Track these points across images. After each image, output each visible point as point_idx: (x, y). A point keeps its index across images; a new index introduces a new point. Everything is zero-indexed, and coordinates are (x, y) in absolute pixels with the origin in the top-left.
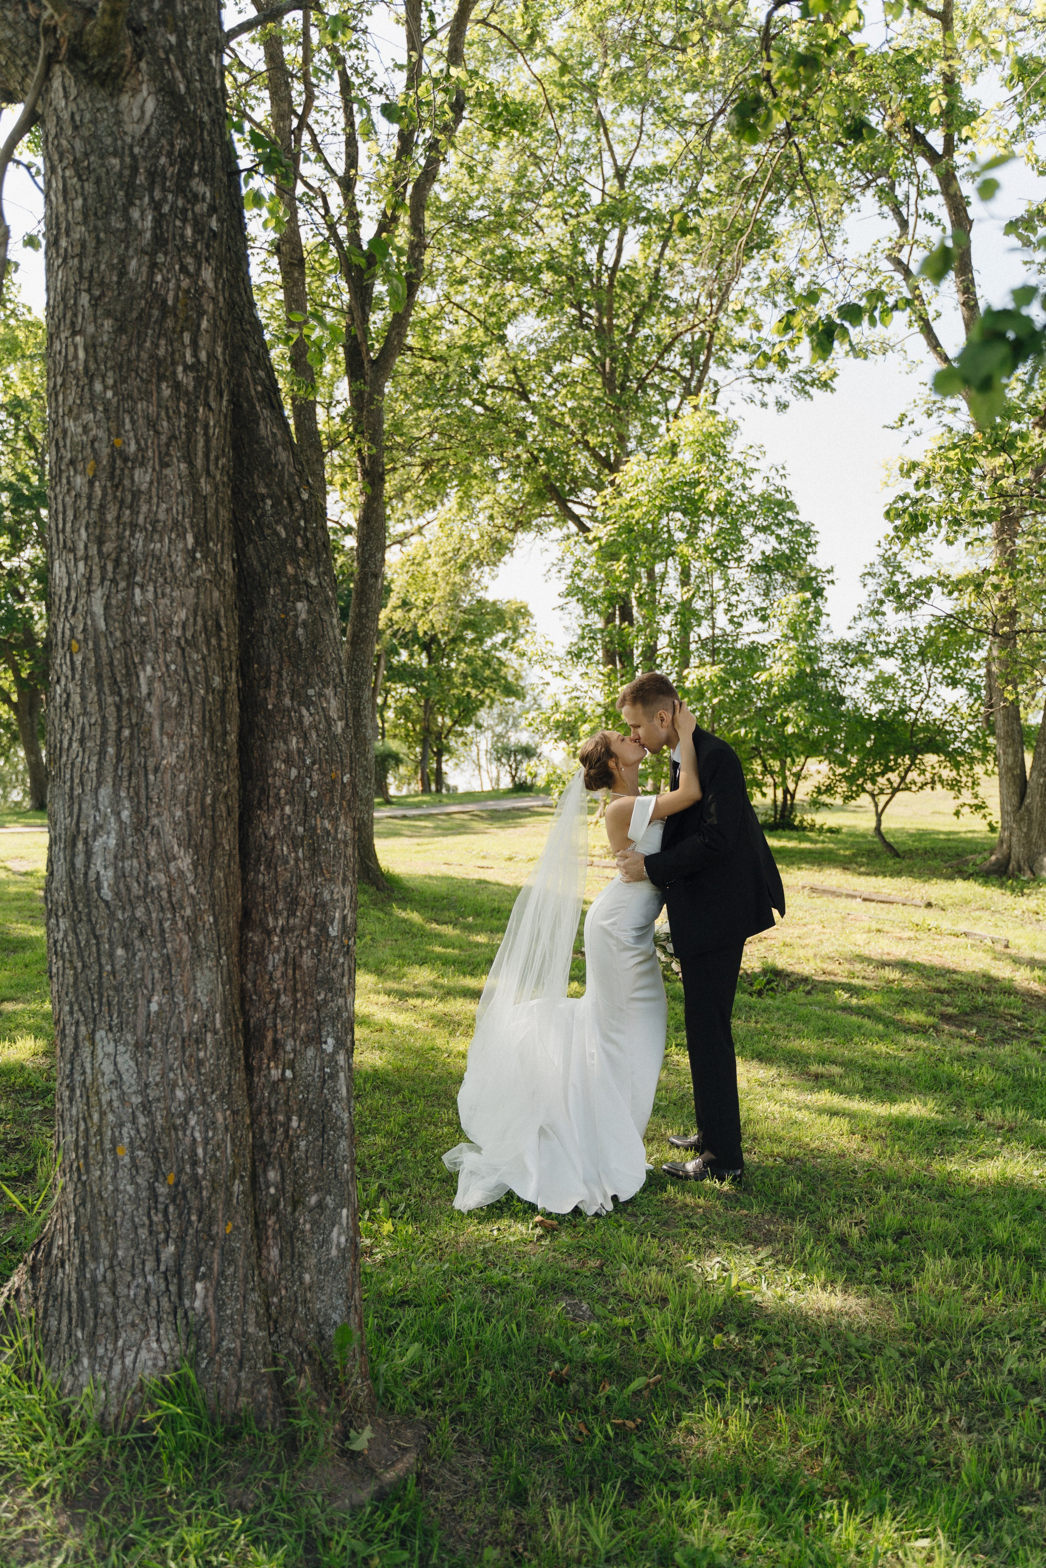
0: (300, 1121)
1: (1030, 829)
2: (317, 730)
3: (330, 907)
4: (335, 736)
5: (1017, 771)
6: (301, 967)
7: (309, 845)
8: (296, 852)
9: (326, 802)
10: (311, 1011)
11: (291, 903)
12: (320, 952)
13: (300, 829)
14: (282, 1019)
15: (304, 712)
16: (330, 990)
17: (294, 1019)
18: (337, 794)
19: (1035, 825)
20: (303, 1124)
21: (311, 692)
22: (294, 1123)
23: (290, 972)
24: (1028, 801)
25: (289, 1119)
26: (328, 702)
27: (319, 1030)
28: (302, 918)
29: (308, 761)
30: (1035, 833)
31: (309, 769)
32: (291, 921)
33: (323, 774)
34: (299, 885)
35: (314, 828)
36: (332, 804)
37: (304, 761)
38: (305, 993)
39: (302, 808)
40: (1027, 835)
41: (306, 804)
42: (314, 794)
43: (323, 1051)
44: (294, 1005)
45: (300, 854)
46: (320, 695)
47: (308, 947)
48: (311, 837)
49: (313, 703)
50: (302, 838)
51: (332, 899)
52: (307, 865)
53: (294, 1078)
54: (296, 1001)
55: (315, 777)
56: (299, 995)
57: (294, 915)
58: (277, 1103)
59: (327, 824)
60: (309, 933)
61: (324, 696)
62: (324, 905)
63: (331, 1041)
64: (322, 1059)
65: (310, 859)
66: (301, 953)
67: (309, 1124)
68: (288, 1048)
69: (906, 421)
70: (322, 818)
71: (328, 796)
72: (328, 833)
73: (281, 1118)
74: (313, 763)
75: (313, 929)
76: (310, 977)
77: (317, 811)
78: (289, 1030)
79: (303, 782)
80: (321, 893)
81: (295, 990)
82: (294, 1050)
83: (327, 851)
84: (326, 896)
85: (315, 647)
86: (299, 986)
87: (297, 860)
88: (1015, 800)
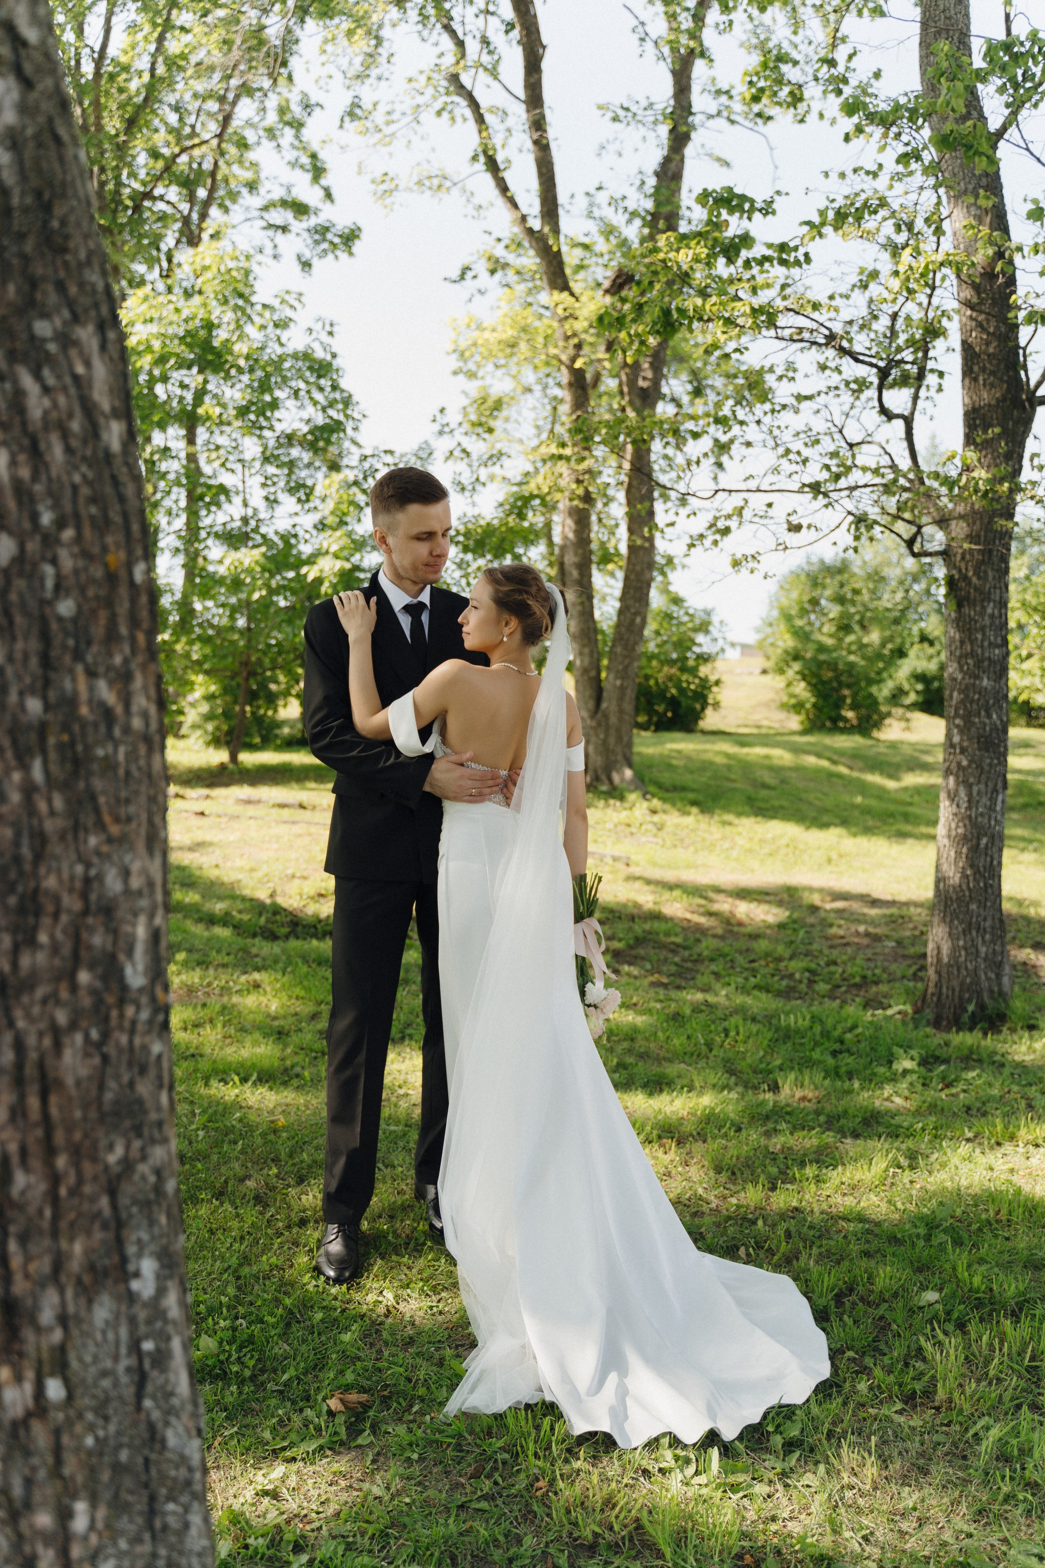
0: (93, 1506)
1: (607, 736)
2: (65, 434)
3: (122, 913)
4: (108, 456)
5: (593, 673)
6: (59, 1084)
7: (61, 747)
8: (25, 768)
9: (98, 630)
10: (93, 1199)
11: (21, 910)
12: (106, 1035)
13: (34, 705)
14: (24, 1239)
15: (28, 382)
16: (138, 1130)
17: (55, 1234)
18: (123, 608)
19: (613, 732)
20: (101, 1513)
21: (43, 328)
22: (80, 1523)
23: (33, 1102)
24: (604, 705)
25: (65, 1515)
26: (88, 364)
27: (119, 1243)
28: (55, 949)
29: (46, 518)
30: (612, 740)
31: (49, 540)
32: (25, 961)
33: (86, 555)
34: (38, 857)
35: (72, 702)
36: (111, 637)
37: (35, 517)
38: (76, 1154)
39: (34, 645)
40: (605, 742)
41: (45, 637)
42: (66, 607)
43: (131, 1298)
44: (53, 1197)
45: (37, 773)
46: (66, 340)
47: (73, 1026)
48: (66, 727)
49: (48, 358)
50: (42, 728)
51: (127, 891)
52: (58, 802)
53: (70, 1397)
54: (55, 1179)
55: (67, 562)
56: (61, 1162)
57: (31, 942)
58: (29, 1482)
59: (107, 693)
60: (74, 987)
61: (76, 343)
62: (108, 910)
63: (148, 1266)
64: (132, 1321)
65: (65, 786)
66: (58, 1046)
67: (118, 1507)
68: (47, 1316)
69: (469, 274)
70: (91, 674)
71: (103, 616)
72: (108, 714)
73: (44, 1520)
74: (60, 523)
75: (84, 977)
76: (85, 1107)
77: (78, 656)
78: (42, 1265)
79: (34, 576)
80: (100, 877)
81: (50, 1151)
82: (63, 1320)
83: (109, 765)
84: (113, 883)
85: (47, 208)
86: (59, 1137)
87: (29, 790)
88: (591, 704)
